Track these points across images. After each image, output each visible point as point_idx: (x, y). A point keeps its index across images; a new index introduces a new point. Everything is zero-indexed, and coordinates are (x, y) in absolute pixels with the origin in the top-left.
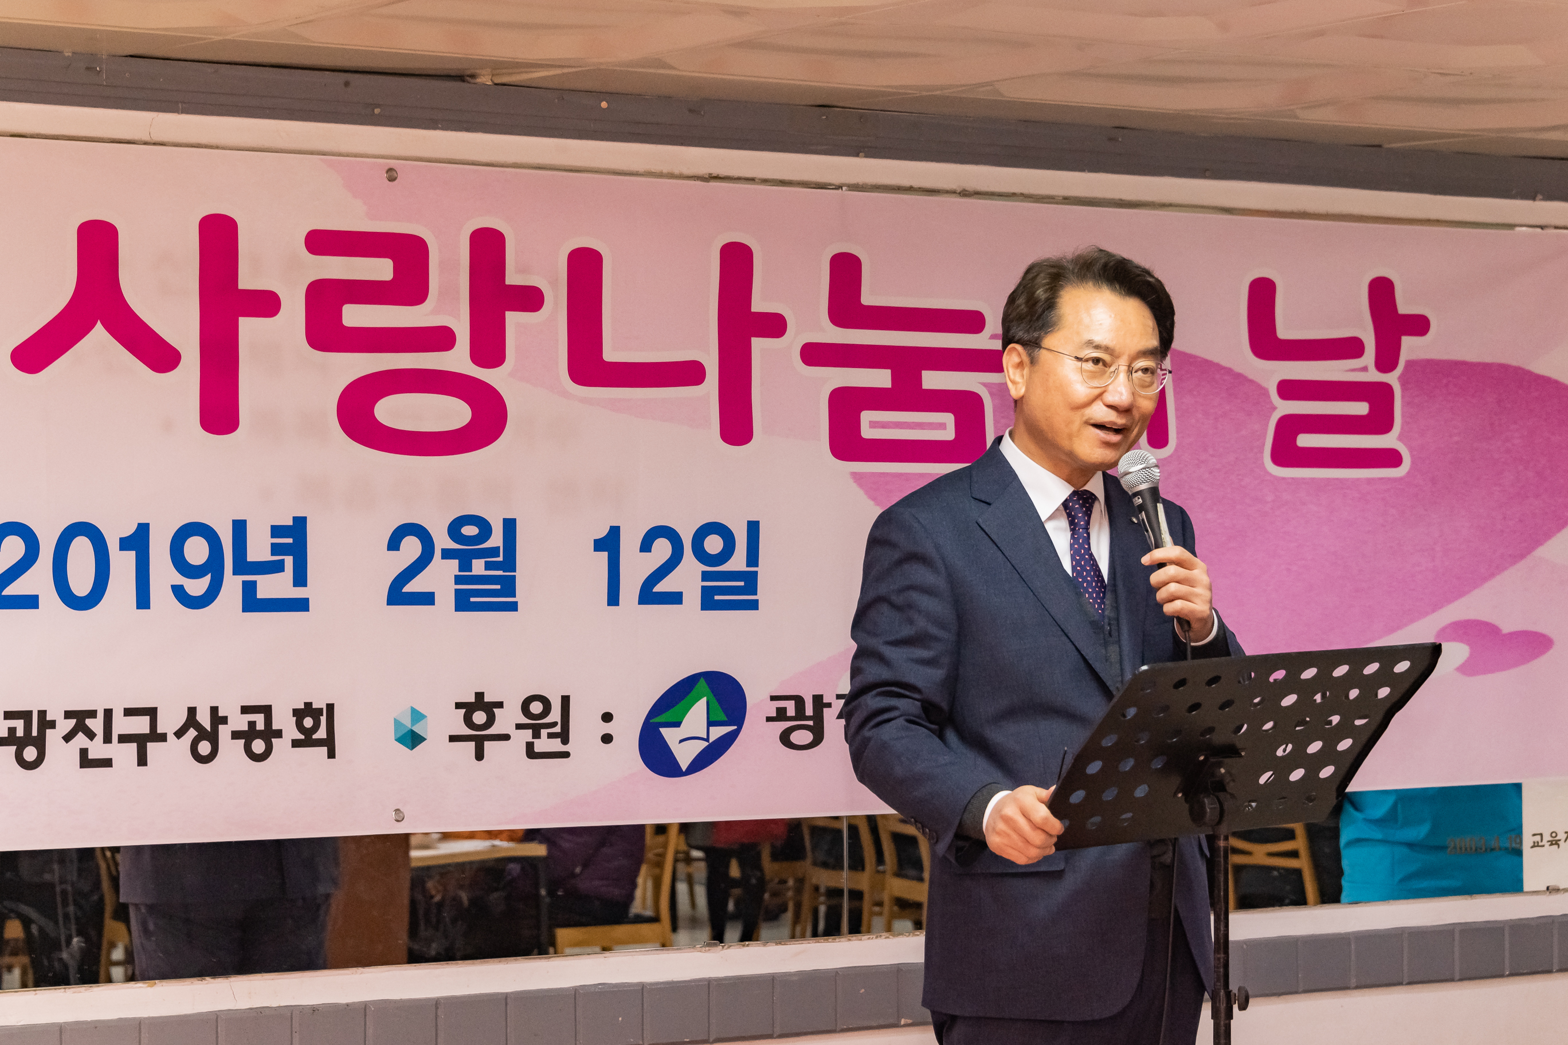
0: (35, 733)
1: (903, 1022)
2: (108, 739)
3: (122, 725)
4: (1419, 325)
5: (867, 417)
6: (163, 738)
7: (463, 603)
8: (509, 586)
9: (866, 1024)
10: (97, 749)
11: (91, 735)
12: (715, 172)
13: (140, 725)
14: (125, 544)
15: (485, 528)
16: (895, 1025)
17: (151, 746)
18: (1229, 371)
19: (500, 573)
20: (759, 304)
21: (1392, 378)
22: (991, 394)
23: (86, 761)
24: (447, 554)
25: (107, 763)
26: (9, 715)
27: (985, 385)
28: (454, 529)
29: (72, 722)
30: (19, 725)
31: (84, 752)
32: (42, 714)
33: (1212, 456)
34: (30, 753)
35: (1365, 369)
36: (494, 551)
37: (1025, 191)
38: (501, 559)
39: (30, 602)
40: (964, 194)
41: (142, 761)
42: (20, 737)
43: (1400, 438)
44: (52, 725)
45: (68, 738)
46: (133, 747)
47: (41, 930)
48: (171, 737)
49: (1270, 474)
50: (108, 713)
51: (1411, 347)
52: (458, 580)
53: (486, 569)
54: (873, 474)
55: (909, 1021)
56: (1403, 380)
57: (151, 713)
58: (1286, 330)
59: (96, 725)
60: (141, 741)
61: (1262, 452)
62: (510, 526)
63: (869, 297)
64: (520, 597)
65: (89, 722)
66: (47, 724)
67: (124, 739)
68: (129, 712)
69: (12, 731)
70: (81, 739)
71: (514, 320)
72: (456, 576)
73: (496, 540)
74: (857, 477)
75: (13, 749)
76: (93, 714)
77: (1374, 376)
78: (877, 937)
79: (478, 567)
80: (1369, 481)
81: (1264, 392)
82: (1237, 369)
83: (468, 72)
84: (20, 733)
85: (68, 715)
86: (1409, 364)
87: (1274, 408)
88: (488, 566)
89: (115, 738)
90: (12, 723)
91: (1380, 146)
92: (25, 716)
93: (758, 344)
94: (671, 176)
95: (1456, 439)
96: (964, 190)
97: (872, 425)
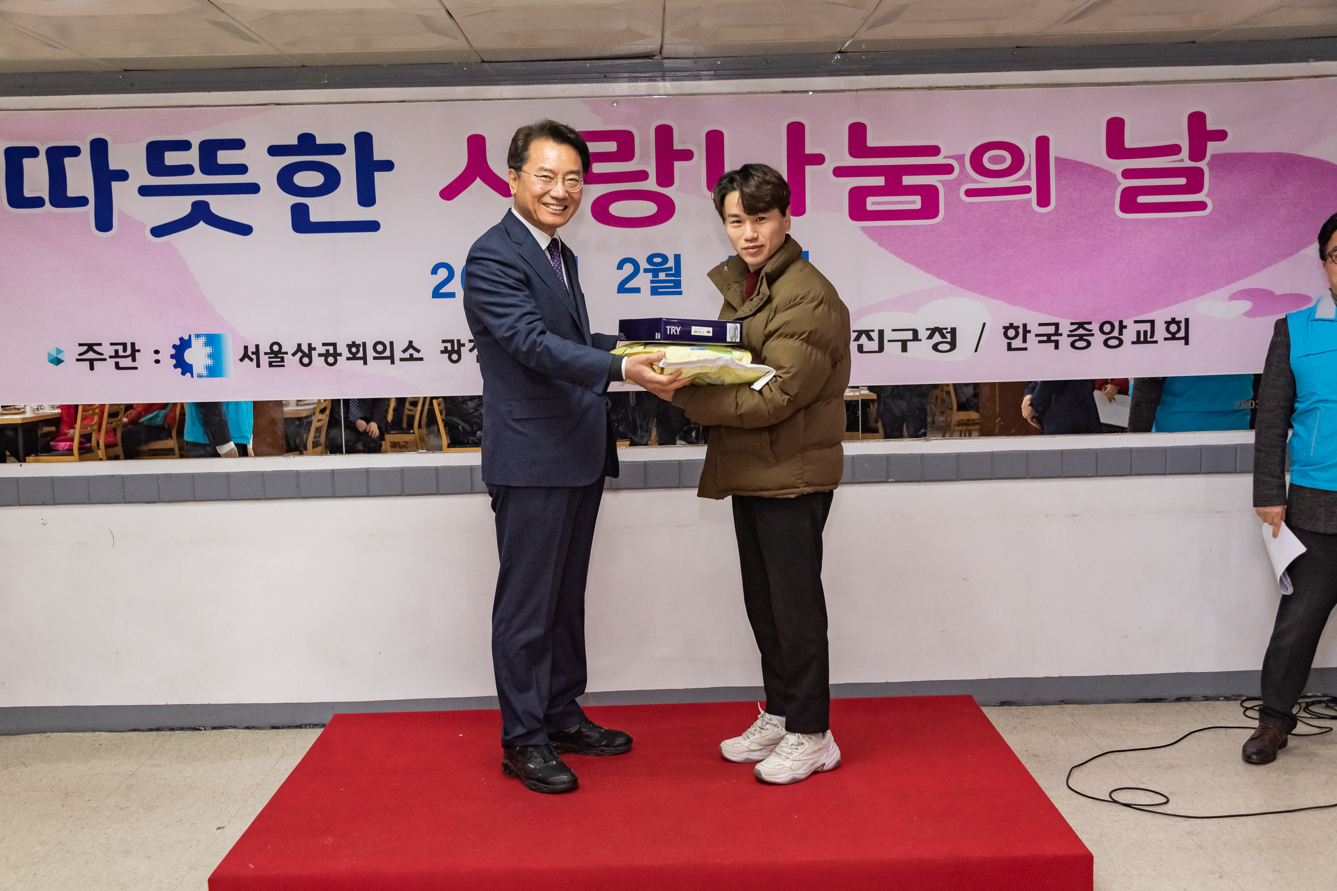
0: (456, 349)
1: (890, 481)
4: (1221, 135)
5: (870, 200)
7: (654, 291)
8: (678, 284)
9: (868, 480)
12: (786, 89)
15: (665, 259)
16: (886, 482)
18: (1091, 166)
19: (673, 278)
20: (809, 150)
21: (1203, 164)
22: (943, 185)
24: (646, 271)
26: (444, 341)
27: (939, 181)
28: (650, 260)
30: (449, 345)
32: (459, 341)
33: (1078, 209)
34: (455, 357)
35: (1182, 160)
36: (670, 269)
37: (967, 84)
38: (673, 272)
39: (452, 295)
40: (930, 88)
42: (450, 350)
43: (1207, 196)
44: (464, 345)
45: (471, 350)
47: (463, 427)
49: (1120, 218)
51: (1213, 147)
52: (652, 282)
53: (666, 277)
54: (873, 227)
55: (893, 480)
56: (1208, 164)
58: (1130, 142)
61: (1113, 205)
62: (677, 258)
63: (871, 142)
64: (683, 288)
66: (461, 345)
69: (446, 348)
71: (678, 165)
72: (651, 280)
73: (671, 263)
74: (864, 229)
75: (447, 355)
77: (1188, 163)
78: (877, 441)
79: (662, 276)
80: (1184, 218)
81: (1113, 176)
82: (1096, 165)
83: (652, 54)
84: (449, 348)
86: (1213, 157)
87: (1120, 184)
88: (667, 275)
90: (446, 345)
91: (1194, 42)
92: (452, 342)
93: (809, 170)
94: (763, 93)
95: (1244, 194)
96: (930, 87)
97: (873, 203)
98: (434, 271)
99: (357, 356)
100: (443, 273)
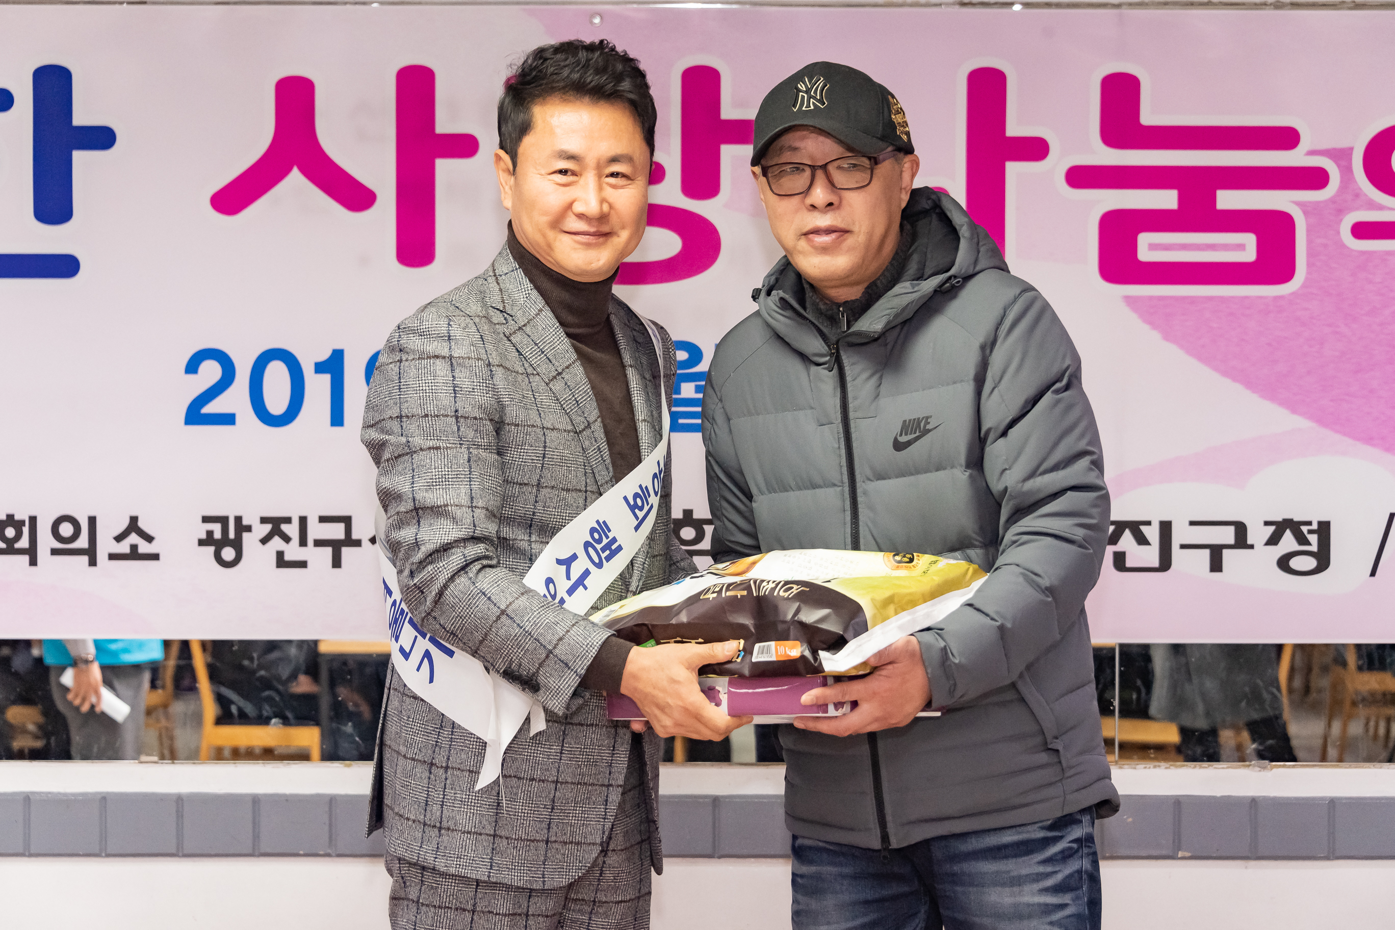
0: (232, 535)
1: (1180, 854)
2: (303, 542)
3: (316, 531)
5: (1145, 240)
6: (358, 543)
9: (1135, 853)
10: (293, 552)
11: (287, 539)
13: (336, 531)
14: (320, 368)
15: (695, 353)
16: (1172, 857)
17: (346, 551)
20: (1014, 128)
22: (1306, 213)
23: (281, 562)
25: (303, 564)
26: (206, 519)
27: (1298, 204)
29: (268, 528)
30: (217, 529)
31: (280, 555)
32: (238, 519)
34: (228, 554)
39: (228, 419)
41: (337, 563)
42: (218, 540)
44: (249, 529)
45: (264, 541)
46: (328, 551)
47: (240, 710)
48: (366, 543)
50: (303, 521)
53: (695, 392)
54: (1151, 298)
55: (1187, 854)
57: (347, 521)
59: (292, 530)
60: (336, 546)
63: (1149, 116)
65: (284, 527)
66: (242, 528)
67: (319, 543)
68: (323, 519)
69: (210, 533)
70: (277, 543)
71: (726, 152)
74: (1130, 301)
75: (211, 549)
76: (288, 520)
78: (1155, 767)
79: (688, 390)
84: (218, 535)
85: (264, 520)
89: (310, 542)
90: (210, 526)
92: (223, 520)
93: (1014, 170)
97: (1153, 247)
98: (192, 367)
99: (17, 546)
100: (211, 371)
